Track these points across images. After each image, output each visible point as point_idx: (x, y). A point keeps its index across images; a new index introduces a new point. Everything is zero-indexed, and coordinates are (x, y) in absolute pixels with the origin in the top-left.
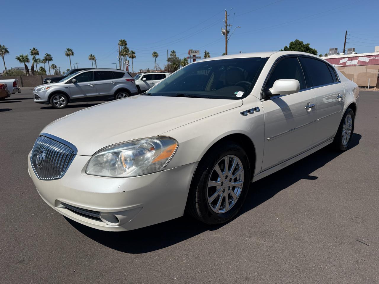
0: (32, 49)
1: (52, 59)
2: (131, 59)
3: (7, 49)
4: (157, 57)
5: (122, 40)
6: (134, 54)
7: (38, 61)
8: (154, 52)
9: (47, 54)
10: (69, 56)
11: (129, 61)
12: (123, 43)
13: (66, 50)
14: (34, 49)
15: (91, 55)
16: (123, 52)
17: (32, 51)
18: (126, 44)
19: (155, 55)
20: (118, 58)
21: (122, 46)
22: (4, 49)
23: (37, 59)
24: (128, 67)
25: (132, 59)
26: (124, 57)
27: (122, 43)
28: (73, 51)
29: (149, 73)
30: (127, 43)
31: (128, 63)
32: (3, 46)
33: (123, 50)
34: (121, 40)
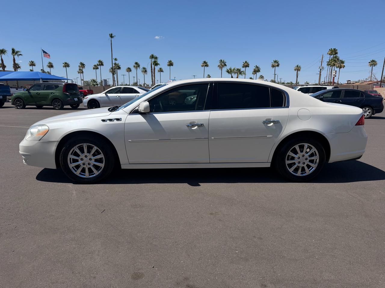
0: (245, 62)
1: (260, 70)
2: (338, 69)
3: (226, 63)
4: (374, 66)
5: (333, 49)
6: (343, 63)
7: (242, 73)
8: (371, 60)
9: (256, 66)
10: (274, 68)
11: (336, 71)
12: (334, 52)
13: (273, 62)
14: (246, 62)
15: (297, 66)
16: (331, 61)
17: (244, 64)
18: (336, 53)
19: (373, 63)
20: (319, 68)
21: (332, 55)
22: (223, 62)
23: (242, 72)
24: (334, 77)
25: (340, 69)
26: (331, 67)
27: (332, 52)
28: (279, 63)
29: (307, 86)
30: (338, 51)
31: (335, 73)
32: (223, 60)
33: (332, 59)
34: (331, 49)
